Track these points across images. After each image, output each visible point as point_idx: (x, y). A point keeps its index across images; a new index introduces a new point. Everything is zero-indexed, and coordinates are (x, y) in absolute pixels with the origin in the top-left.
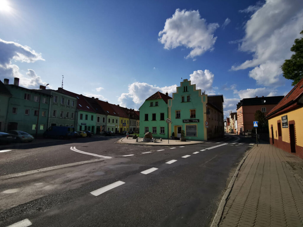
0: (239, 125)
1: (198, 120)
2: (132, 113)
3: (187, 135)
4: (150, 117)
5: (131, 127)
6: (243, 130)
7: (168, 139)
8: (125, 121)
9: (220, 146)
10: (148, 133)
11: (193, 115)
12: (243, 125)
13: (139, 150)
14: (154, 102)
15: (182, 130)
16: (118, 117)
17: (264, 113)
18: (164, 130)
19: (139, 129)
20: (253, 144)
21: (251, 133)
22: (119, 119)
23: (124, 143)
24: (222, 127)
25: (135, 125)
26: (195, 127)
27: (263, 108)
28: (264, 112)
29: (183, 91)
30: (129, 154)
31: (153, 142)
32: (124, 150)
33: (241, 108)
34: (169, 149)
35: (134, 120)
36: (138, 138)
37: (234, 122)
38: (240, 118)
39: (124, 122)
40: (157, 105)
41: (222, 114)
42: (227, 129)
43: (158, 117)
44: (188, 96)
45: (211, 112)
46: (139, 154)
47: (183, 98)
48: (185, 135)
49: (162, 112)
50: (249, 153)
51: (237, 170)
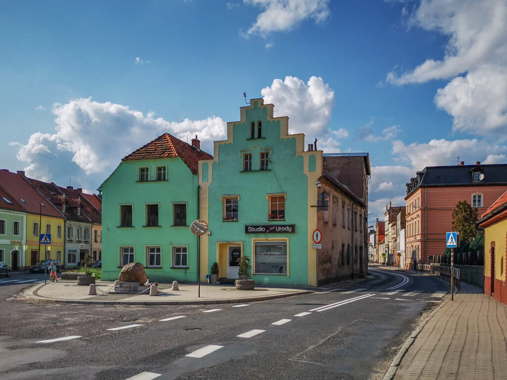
0: (410, 242)
1: (293, 227)
2: (75, 200)
3: (256, 271)
4: (139, 216)
5: (70, 246)
6: (420, 257)
7: (199, 282)
8: (48, 226)
9: (353, 300)
10: (132, 265)
11: (277, 213)
12: (419, 243)
13: (98, 319)
14: (153, 166)
15: (242, 256)
16: (24, 216)
17: (477, 210)
18: (185, 256)
19: (100, 253)
20: (440, 295)
21: (439, 265)
22: (26, 221)
23: (43, 301)
24: (361, 248)
25: (86, 242)
26: (281, 248)
27: (475, 197)
28: (477, 206)
29: (249, 136)
30: (64, 336)
31: (147, 293)
32: (46, 323)
33: (418, 194)
34: (201, 314)
35: (83, 225)
36: (98, 282)
37: (397, 234)
38: (412, 222)
39: (44, 231)
40: (161, 176)
41: (363, 211)
42: (376, 255)
43: (166, 216)
44: (264, 151)
45: (330, 204)
46: (99, 333)
47: (248, 158)
48: (253, 270)
49: (180, 200)
50: (427, 319)
51: (392, 365)
